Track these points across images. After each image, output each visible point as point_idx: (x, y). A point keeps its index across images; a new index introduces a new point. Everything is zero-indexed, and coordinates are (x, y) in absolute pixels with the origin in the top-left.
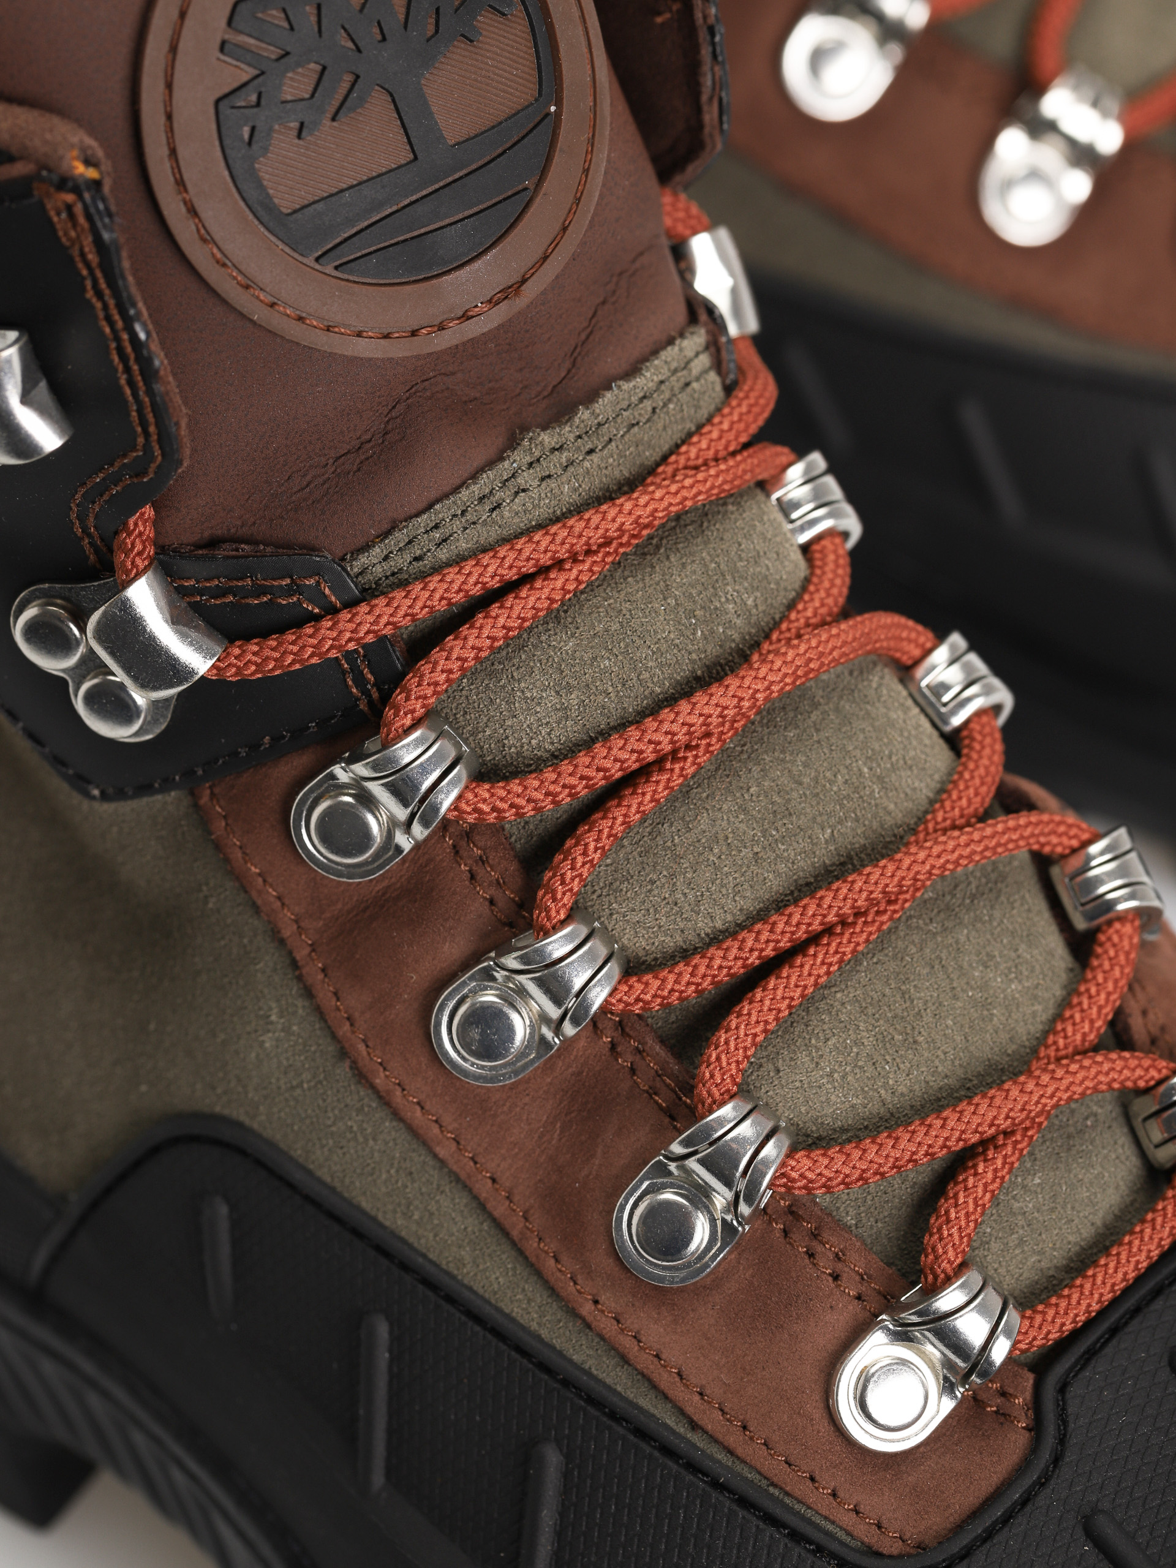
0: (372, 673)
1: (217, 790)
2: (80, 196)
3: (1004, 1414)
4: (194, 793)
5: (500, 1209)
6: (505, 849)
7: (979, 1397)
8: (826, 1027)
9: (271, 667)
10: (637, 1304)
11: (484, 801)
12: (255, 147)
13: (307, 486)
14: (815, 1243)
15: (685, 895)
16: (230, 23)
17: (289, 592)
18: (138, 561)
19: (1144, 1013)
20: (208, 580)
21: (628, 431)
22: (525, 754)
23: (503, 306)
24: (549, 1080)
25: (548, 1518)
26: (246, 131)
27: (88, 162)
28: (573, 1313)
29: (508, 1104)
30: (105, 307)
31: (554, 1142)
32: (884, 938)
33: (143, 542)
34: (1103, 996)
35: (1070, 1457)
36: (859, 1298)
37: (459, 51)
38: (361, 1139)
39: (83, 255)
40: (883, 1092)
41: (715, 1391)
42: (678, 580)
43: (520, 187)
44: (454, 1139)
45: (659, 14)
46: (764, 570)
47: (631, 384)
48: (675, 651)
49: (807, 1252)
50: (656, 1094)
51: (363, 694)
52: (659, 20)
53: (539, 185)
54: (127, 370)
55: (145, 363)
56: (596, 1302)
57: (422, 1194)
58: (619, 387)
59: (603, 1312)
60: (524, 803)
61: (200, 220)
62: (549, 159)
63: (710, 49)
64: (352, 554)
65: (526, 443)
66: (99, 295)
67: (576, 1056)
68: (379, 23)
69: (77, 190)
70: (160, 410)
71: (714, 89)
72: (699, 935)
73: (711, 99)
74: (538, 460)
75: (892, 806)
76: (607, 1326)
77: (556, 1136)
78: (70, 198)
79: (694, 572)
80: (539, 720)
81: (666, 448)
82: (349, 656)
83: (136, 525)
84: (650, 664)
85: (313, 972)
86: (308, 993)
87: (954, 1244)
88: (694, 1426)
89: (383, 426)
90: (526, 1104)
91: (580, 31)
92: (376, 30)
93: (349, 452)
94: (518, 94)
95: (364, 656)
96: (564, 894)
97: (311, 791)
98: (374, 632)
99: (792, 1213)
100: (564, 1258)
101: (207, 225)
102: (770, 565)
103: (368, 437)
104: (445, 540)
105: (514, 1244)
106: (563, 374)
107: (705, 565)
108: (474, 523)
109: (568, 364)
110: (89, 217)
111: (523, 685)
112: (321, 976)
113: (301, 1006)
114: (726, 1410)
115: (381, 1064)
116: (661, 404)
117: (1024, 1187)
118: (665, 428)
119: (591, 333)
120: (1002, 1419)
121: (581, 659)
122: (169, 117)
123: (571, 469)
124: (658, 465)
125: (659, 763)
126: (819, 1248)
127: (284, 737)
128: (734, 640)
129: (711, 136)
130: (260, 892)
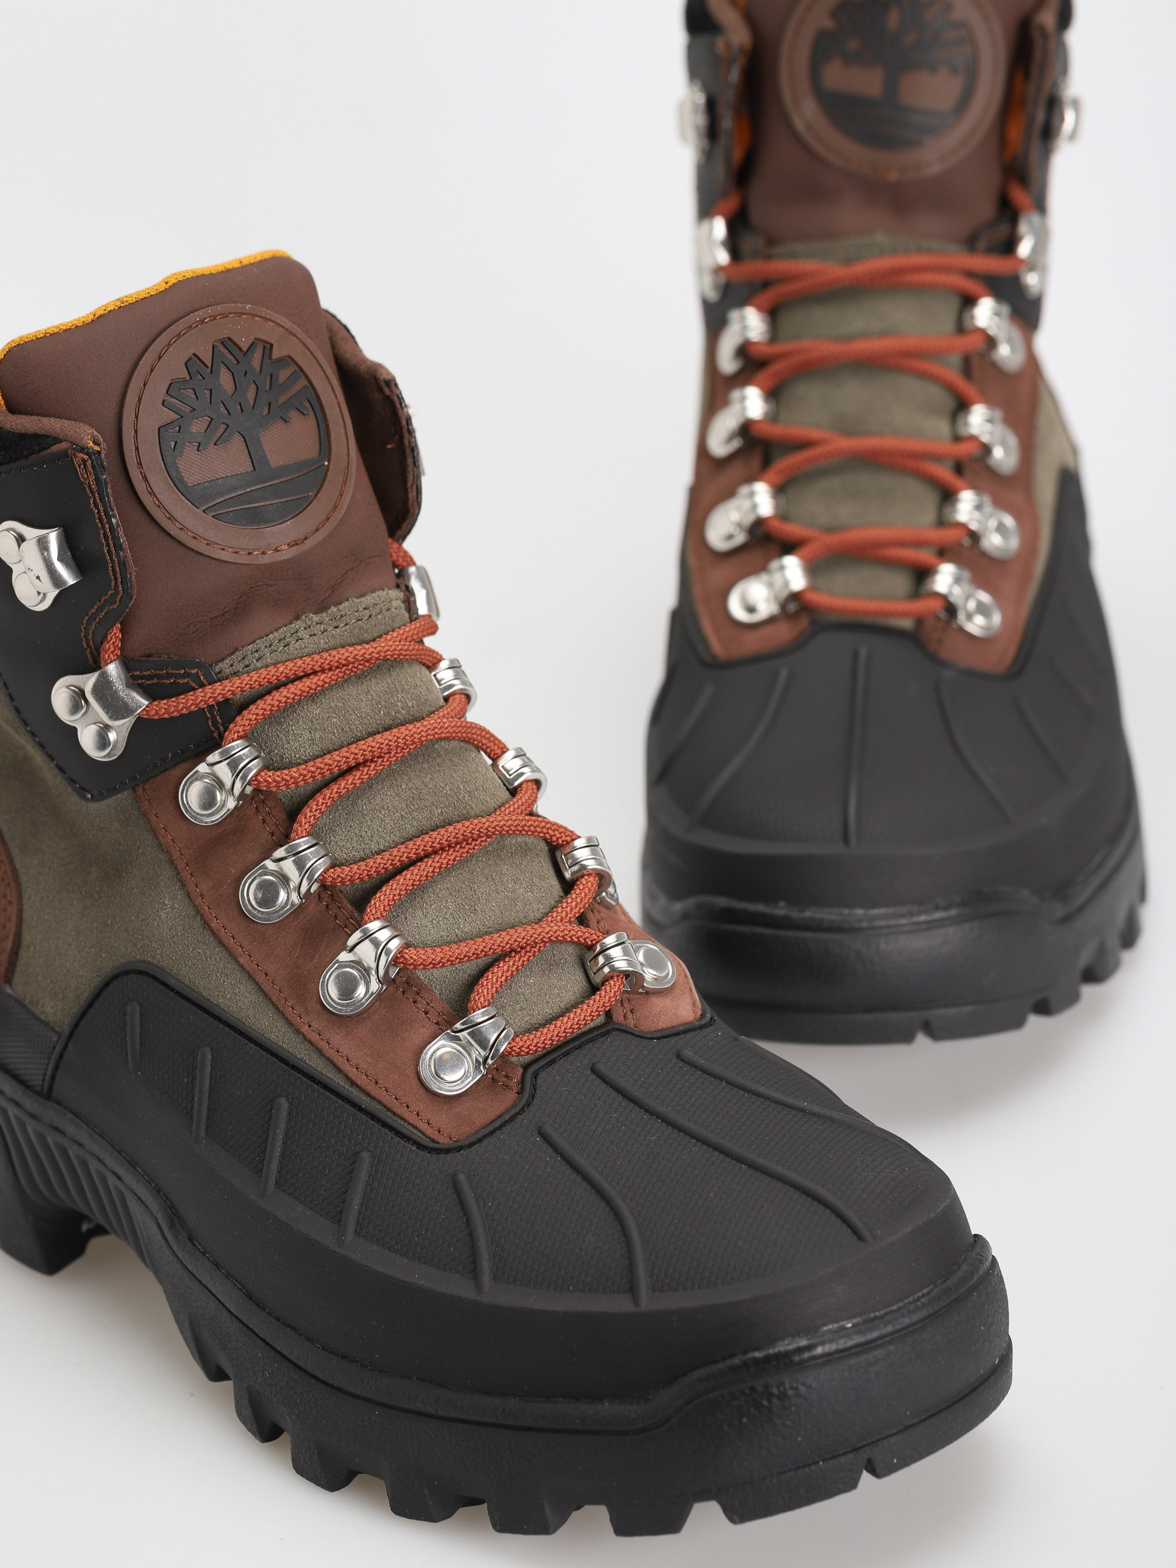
0: (221, 718)
1: (146, 787)
2: (90, 457)
3: (506, 1086)
4: (134, 791)
5: (267, 987)
6: (280, 807)
7: (494, 1078)
8: (431, 899)
9: (172, 710)
10: (329, 1026)
11: (270, 776)
12: (176, 451)
13: (196, 631)
14: (417, 996)
15: (366, 832)
16: (167, 393)
17: (183, 676)
18: (111, 655)
19: (598, 922)
20: (145, 671)
21: (356, 622)
22: (293, 762)
23: (295, 548)
24: (295, 924)
25: (280, 1133)
26: (173, 444)
27: (95, 443)
28: (298, 1032)
29: (275, 936)
30: (99, 512)
31: (296, 954)
32: (462, 862)
33: (115, 647)
34: (574, 903)
35: (536, 1101)
36: (437, 1024)
37: (279, 425)
38: (204, 959)
39: (90, 487)
40: (457, 930)
41: (363, 1066)
42: (374, 689)
43: (307, 495)
44: (248, 955)
45: (389, 444)
46: (419, 692)
47: (359, 601)
48: (369, 718)
49: (413, 1001)
50: (346, 927)
51: (216, 729)
52: (389, 447)
53: (316, 496)
54: (108, 545)
55: (116, 539)
56: (310, 1026)
57: (232, 985)
58: (353, 601)
59: (313, 1030)
60: (288, 778)
61: (148, 483)
62: (322, 485)
63: (412, 460)
64: (216, 663)
65: (303, 617)
66: (96, 506)
67: (309, 912)
68: (240, 403)
69: (87, 454)
70: (123, 564)
71: (414, 480)
72: (372, 852)
73: (412, 485)
74: (309, 627)
75: (474, 806)
76: (313, 1037)
77: (298, 952)
78: (86, 457)
79: (383, 686)
80: (301, 745)
81: (376, 635)
82: (211, 707)
83: (111, 638)
84: (356, 722)
85: (186, 875)
86: (183, 885)
87: (484, 996)
88: (353, 1084)
89: (235, 605)
90: (284, 936)
91: (343, 431)
92: (239, 407)
93: (218, 616)
94: (308, 452)
95: (218, 710)
96: (305, 824)
97: (188, 780)
98: (222, 694)
99: (407, 983)
100: (296, 1007)
101: (151, 485)
102: (422, 691)
103: (227, 610)
104: (260, 658)
105: (274, 1005)
106: (327, 596)
107: (389, 685)
108: (275, 651)
109: (330, 591)
110: (93, 467)
111: (293, 727)
112: (190, 876)
113: (180, 895)
114: (368, 1074)
115: (215, 917)
116: (374, 614)
117: (525, 982)
118: (375, 626)
119: (343, 580)
120: (505, 1087)
121: (323, 717)
122: (136, 432)
123: (325, 633)
124: (370, 641)
125: (357, 766)
126: (419, 999)
127: (178, 753)
128: (400, 719)
129: (413, 505)
130: (163, 837)
